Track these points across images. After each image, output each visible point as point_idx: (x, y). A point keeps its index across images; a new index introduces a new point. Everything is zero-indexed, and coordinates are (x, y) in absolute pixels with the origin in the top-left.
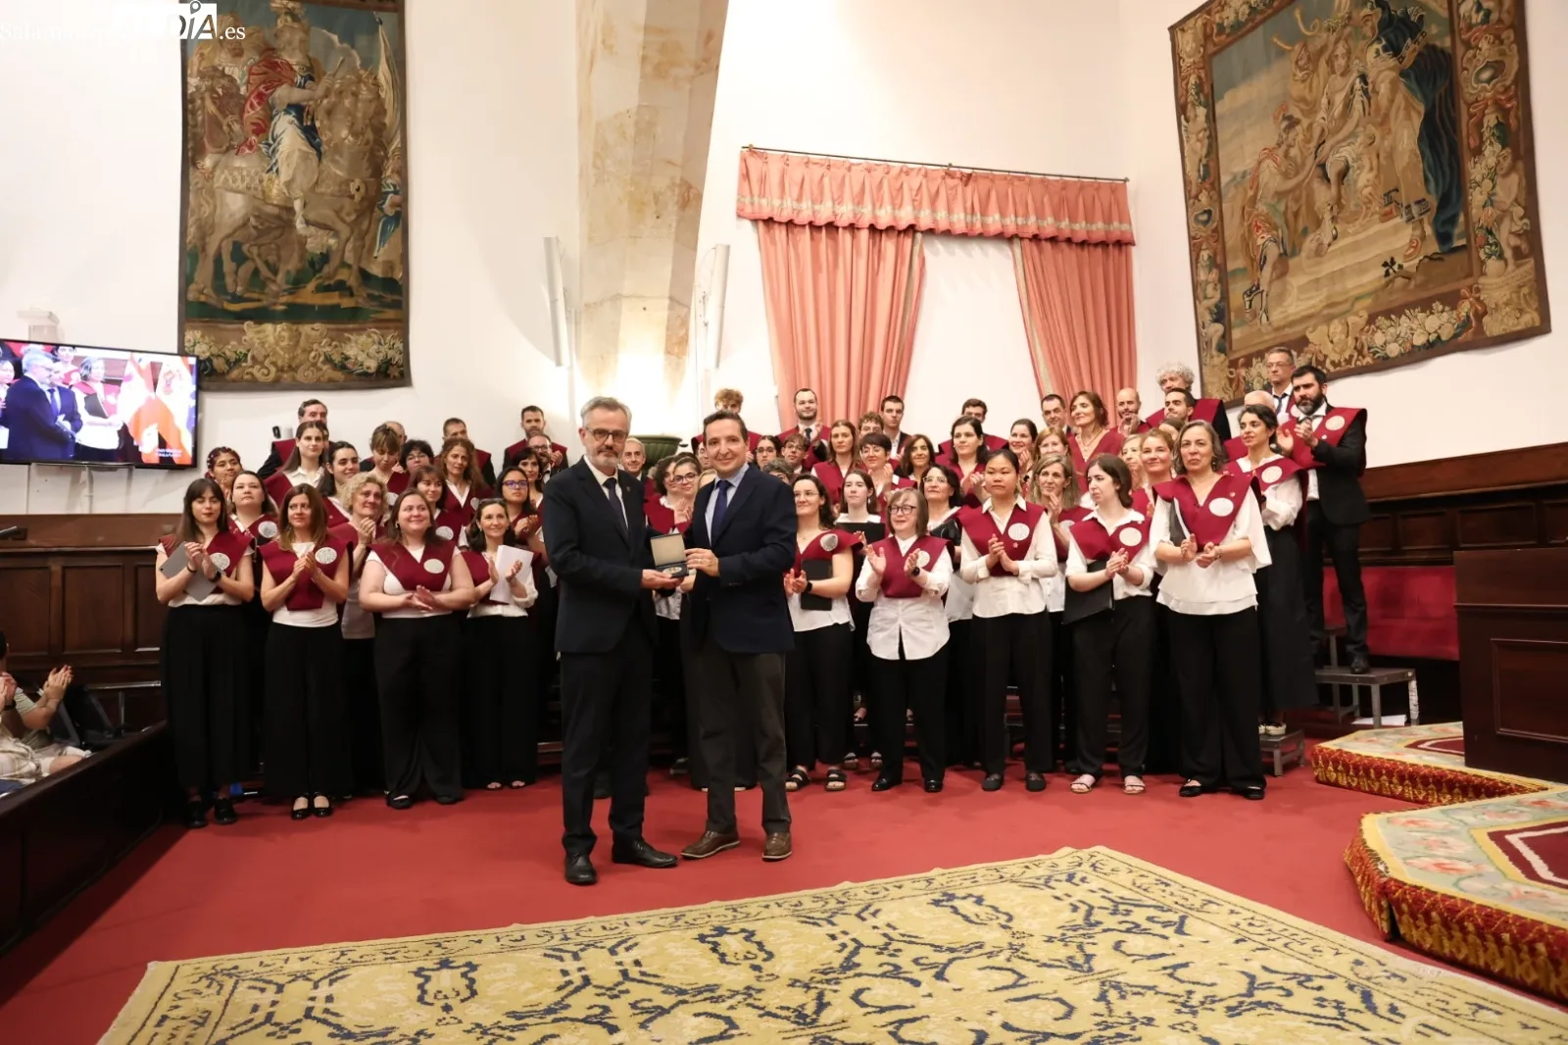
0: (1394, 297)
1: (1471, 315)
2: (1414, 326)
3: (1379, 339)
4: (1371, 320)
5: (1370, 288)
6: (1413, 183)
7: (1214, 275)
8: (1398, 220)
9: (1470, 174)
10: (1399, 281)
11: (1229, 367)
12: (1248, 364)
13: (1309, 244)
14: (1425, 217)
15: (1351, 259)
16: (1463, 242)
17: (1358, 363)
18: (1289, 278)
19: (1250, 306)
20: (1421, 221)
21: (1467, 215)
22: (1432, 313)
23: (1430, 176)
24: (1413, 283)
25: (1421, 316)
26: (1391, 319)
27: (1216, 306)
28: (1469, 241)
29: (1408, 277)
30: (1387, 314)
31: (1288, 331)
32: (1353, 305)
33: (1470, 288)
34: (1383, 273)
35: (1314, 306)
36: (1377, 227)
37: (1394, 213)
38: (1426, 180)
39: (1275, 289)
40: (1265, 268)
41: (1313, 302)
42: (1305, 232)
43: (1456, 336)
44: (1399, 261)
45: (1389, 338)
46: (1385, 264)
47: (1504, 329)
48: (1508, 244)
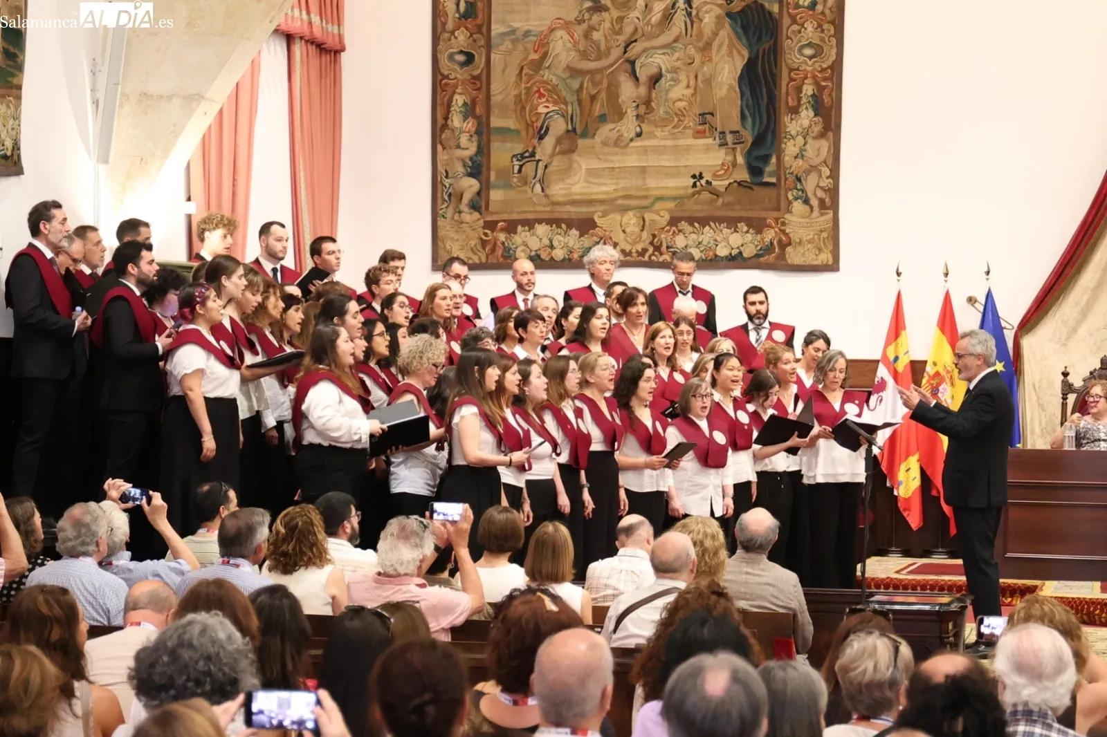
0: (699, 207)
1: (775, 243)
2: (718, 239)
3: (680, 242)
4: (674, 221)
5: (674, 193)
6: (730, 112)
7: (470, 125)
8: (710, 141)
9: (786, 127)
10: (706, 195)
11: (484, 228)
12: (511, 228)
13: (606, 131)
14: (738, 147)
15: (666, 161)
16: (773, 180)
17: (653, 258)
18: (575, 157)
19: (520, 171)
20: (734, 149)
21: (778, 158)
22: (735, 231)
23: (747, 114)
24: (720, 200)
25: (726, 231)
26: (694, 227)
27: (471, 159)
28: (779, 179)
29: (716, 194)
30: (691, 221)
31: (569, 208)
32: (653, 204)
33: (777, 220)
34: (691, 184)
35: (606, 193)
36: (691, 141)
37: (707, 134)
38: (743, 117)
39: (557, 163)
40: (547, 138)
41: (604, 189)
42: (603, 118)
43: (757, 256)
44: (707, 177)
45: (690, 243)
46: (694, 176)
47: (804, 261)
48: (815, 194)
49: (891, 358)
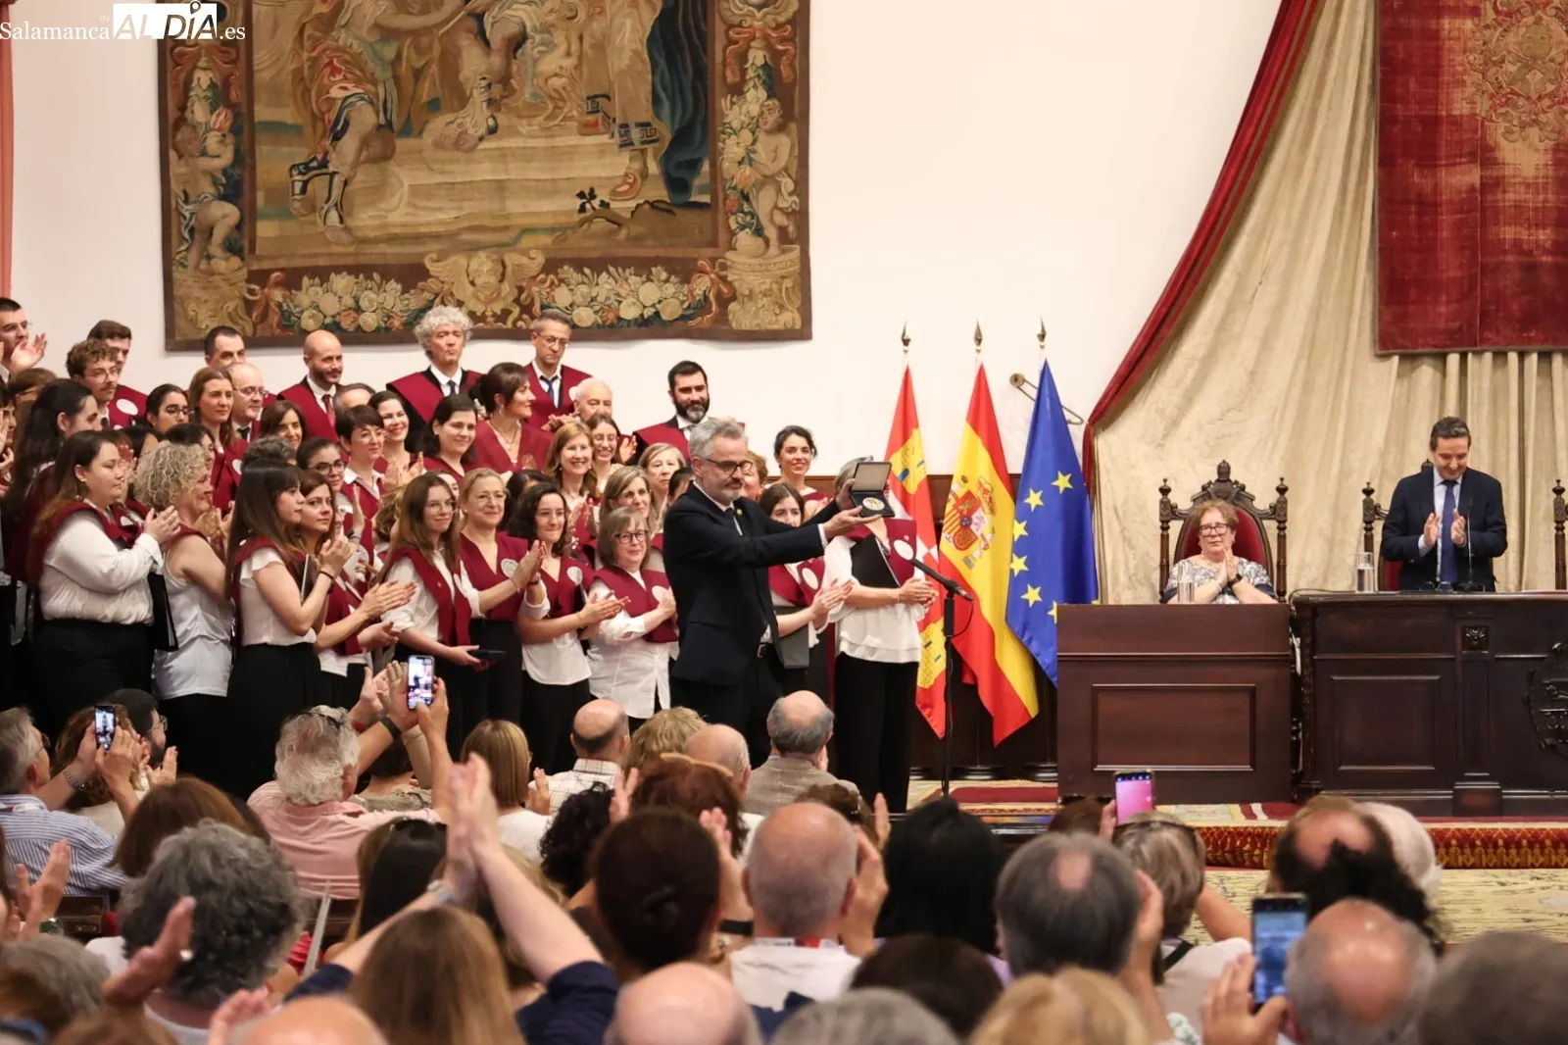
0: (591, 243)
1: (711, 297)
2: (623, 292)
3: (562, 297)
4: (551, 266)
5: (550, 221)
6: (635, 95)
7: (222, 118)
8: (605, 138)
9: (723, 115)
10: (600, 224)
11: (249, 281)
12: (292, 280)
13: (439, 125)
14: (650, 148)
15: (536, 172)
16: (706, 199)
17: (520, 324)
18: (392, 167)
19: (304, 190)
20: (643, 152)
21: (713, 165)
22: (649, 280)
23: (663, 95)
24: (623, 234)
25: (633, 279)
26: (583, 273)
27: (225, 172)
28: (714, 198)
29: (617, 222)
30: (579, 264)
31: (384, 248)
32: (517, 239)
33: (713, 260)
34: (578, 207)
35: (442, 223)
36: (575, 140)
37: (601, 128)
38: (656, 100)
39: (363, 178)
40: (346, 137)
41: (440, 216)
42: (435, 106)
43: (683, 318)
44: (602, 195)
45: (579, 299)
46: (581, 195)
47: (758, 325)
48: (772, 220)
49: (897, 471)
